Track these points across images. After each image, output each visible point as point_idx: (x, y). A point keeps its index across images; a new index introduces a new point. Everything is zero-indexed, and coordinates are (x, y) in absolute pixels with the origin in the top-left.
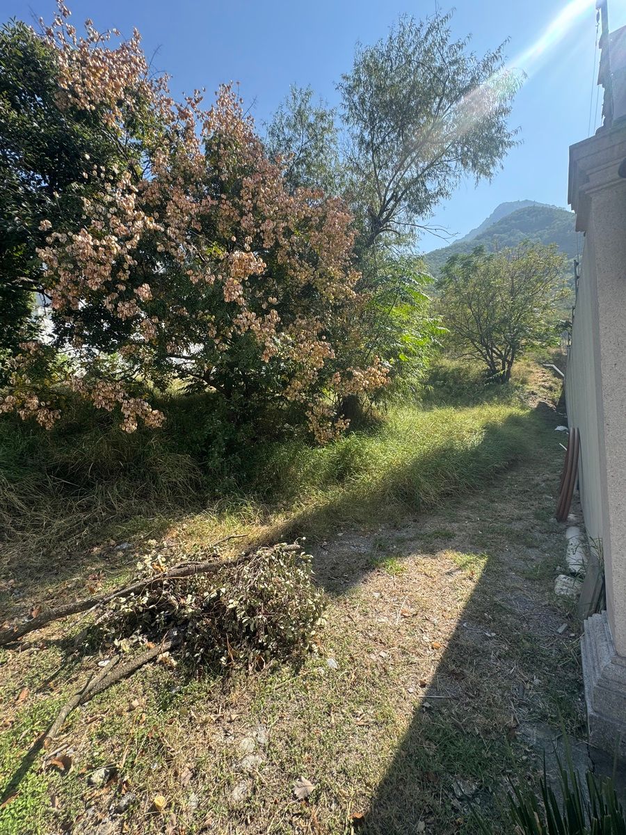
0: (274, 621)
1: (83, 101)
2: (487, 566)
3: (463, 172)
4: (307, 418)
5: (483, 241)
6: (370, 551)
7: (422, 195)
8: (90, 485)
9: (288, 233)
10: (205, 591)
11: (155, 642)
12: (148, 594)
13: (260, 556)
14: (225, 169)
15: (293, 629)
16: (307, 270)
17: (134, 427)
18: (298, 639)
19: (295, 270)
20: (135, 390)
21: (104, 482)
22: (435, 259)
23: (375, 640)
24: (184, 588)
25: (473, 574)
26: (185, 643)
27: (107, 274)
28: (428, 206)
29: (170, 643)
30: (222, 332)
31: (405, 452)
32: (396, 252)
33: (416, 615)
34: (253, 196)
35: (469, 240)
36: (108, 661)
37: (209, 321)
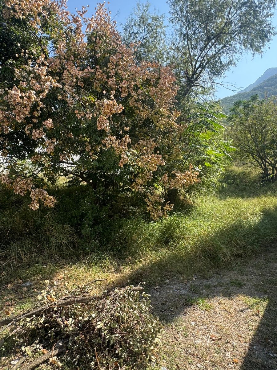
0: (126, 339)
1: (19, 14)
2: (268, 306)
3: (244, 51)
4: (146, 203)
5: (257, 91)
6: (188, 293)
7: (219, 65)
8: (7, 243)
9: (136, 88)
10: (80, 316)
11: (48, 349)
12: (44, 316)
13: (117, 294)
14: (99, 51)
15: (138, 345)
16: (147, 110)
17: (37, 206)
18: (142, 352)
19: (139, 110)
20: (39, 184)
21: (16, 241)
22: (226, 103)
23: (193, 355)
24: (67, 314)
25: (259, 312)
26: (67, 351)
27: (27, 113)
28: (223, 71)
29: (57, 350)
30: (93, 148)
31: (210, 227)
32: (202, 99)
33: (221, 339)
34: (116, 66)
35: (248, 91)
36: (17, 361)
37: (86, 141)
